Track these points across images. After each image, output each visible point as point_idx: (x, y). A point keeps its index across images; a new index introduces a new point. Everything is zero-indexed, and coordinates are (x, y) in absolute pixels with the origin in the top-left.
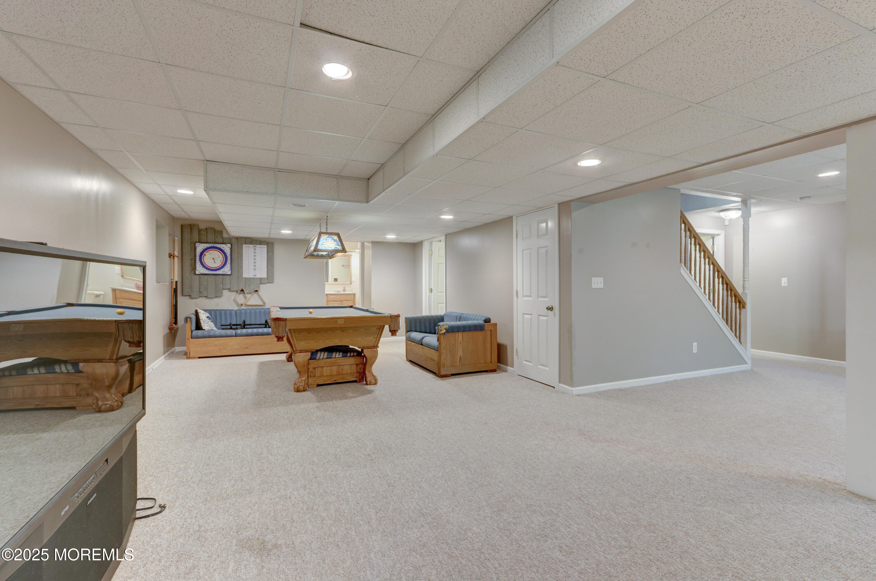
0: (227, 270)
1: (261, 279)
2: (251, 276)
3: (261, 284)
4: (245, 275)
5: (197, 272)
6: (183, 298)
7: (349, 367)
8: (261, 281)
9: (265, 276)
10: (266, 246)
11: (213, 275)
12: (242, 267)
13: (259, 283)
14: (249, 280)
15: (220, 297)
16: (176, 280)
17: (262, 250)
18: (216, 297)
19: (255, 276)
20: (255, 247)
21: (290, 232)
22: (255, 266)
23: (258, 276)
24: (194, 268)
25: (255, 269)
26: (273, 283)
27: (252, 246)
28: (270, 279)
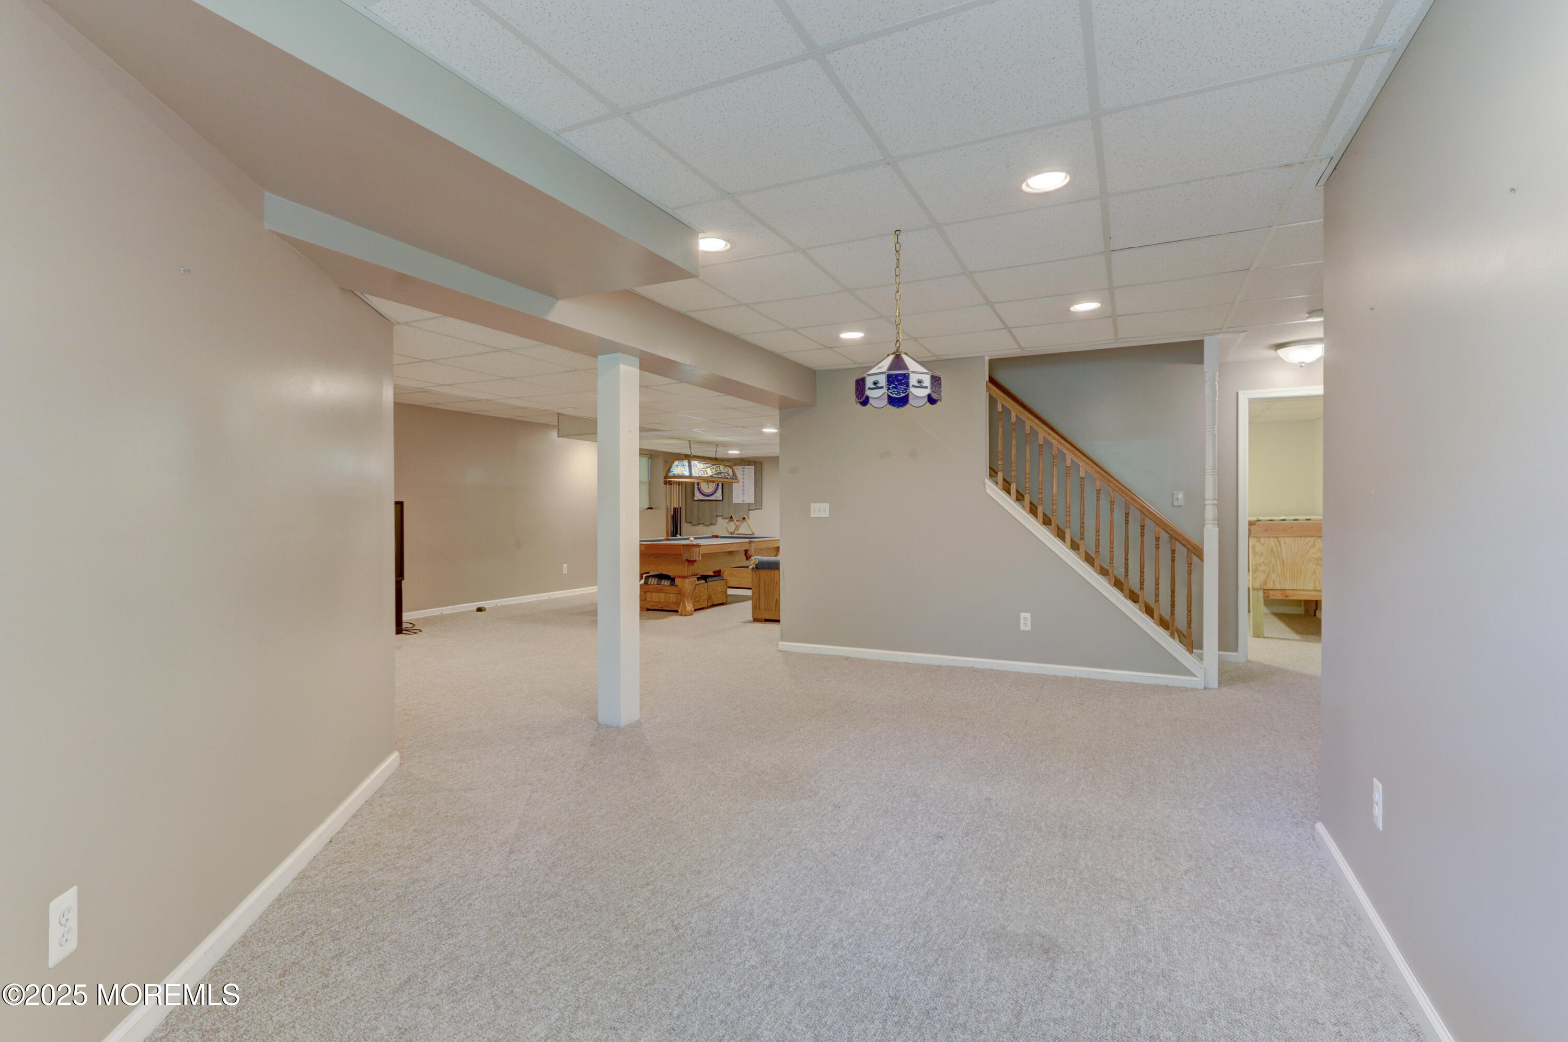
0: (718, 495)
1: (749, 504)
2: (741, 502)
3: (749, 510)
4: (735, 501)
5: (696, 499)
6: (687, 525)
7: (675, 595)
8: (749, 507)
9: (753, 502)
10: (753, 467)
11: (708, 500)
12: (732, 492)
13: (747, 509)
14: (739, 505)
15: (715, 524)
16: (677, 506)
17: (750, 470)
18: (711, 524)
19: (744, 501)
20: (743, 468)
21: (738, 452)
22: (743, 490)
23: (746, 502)
24: (694, 495)
25: (743, 494)
26: (761, 509)
27: (741, 467)
28: (758, 504)
